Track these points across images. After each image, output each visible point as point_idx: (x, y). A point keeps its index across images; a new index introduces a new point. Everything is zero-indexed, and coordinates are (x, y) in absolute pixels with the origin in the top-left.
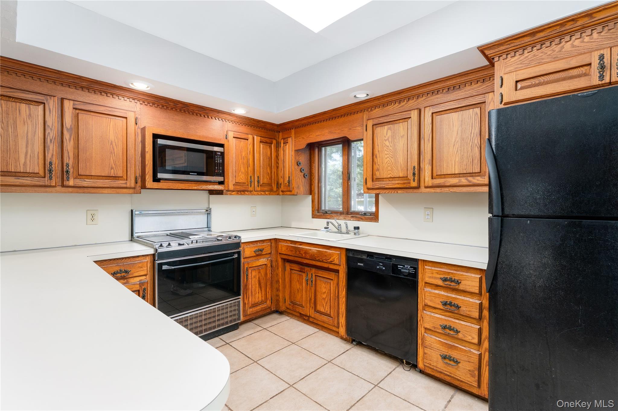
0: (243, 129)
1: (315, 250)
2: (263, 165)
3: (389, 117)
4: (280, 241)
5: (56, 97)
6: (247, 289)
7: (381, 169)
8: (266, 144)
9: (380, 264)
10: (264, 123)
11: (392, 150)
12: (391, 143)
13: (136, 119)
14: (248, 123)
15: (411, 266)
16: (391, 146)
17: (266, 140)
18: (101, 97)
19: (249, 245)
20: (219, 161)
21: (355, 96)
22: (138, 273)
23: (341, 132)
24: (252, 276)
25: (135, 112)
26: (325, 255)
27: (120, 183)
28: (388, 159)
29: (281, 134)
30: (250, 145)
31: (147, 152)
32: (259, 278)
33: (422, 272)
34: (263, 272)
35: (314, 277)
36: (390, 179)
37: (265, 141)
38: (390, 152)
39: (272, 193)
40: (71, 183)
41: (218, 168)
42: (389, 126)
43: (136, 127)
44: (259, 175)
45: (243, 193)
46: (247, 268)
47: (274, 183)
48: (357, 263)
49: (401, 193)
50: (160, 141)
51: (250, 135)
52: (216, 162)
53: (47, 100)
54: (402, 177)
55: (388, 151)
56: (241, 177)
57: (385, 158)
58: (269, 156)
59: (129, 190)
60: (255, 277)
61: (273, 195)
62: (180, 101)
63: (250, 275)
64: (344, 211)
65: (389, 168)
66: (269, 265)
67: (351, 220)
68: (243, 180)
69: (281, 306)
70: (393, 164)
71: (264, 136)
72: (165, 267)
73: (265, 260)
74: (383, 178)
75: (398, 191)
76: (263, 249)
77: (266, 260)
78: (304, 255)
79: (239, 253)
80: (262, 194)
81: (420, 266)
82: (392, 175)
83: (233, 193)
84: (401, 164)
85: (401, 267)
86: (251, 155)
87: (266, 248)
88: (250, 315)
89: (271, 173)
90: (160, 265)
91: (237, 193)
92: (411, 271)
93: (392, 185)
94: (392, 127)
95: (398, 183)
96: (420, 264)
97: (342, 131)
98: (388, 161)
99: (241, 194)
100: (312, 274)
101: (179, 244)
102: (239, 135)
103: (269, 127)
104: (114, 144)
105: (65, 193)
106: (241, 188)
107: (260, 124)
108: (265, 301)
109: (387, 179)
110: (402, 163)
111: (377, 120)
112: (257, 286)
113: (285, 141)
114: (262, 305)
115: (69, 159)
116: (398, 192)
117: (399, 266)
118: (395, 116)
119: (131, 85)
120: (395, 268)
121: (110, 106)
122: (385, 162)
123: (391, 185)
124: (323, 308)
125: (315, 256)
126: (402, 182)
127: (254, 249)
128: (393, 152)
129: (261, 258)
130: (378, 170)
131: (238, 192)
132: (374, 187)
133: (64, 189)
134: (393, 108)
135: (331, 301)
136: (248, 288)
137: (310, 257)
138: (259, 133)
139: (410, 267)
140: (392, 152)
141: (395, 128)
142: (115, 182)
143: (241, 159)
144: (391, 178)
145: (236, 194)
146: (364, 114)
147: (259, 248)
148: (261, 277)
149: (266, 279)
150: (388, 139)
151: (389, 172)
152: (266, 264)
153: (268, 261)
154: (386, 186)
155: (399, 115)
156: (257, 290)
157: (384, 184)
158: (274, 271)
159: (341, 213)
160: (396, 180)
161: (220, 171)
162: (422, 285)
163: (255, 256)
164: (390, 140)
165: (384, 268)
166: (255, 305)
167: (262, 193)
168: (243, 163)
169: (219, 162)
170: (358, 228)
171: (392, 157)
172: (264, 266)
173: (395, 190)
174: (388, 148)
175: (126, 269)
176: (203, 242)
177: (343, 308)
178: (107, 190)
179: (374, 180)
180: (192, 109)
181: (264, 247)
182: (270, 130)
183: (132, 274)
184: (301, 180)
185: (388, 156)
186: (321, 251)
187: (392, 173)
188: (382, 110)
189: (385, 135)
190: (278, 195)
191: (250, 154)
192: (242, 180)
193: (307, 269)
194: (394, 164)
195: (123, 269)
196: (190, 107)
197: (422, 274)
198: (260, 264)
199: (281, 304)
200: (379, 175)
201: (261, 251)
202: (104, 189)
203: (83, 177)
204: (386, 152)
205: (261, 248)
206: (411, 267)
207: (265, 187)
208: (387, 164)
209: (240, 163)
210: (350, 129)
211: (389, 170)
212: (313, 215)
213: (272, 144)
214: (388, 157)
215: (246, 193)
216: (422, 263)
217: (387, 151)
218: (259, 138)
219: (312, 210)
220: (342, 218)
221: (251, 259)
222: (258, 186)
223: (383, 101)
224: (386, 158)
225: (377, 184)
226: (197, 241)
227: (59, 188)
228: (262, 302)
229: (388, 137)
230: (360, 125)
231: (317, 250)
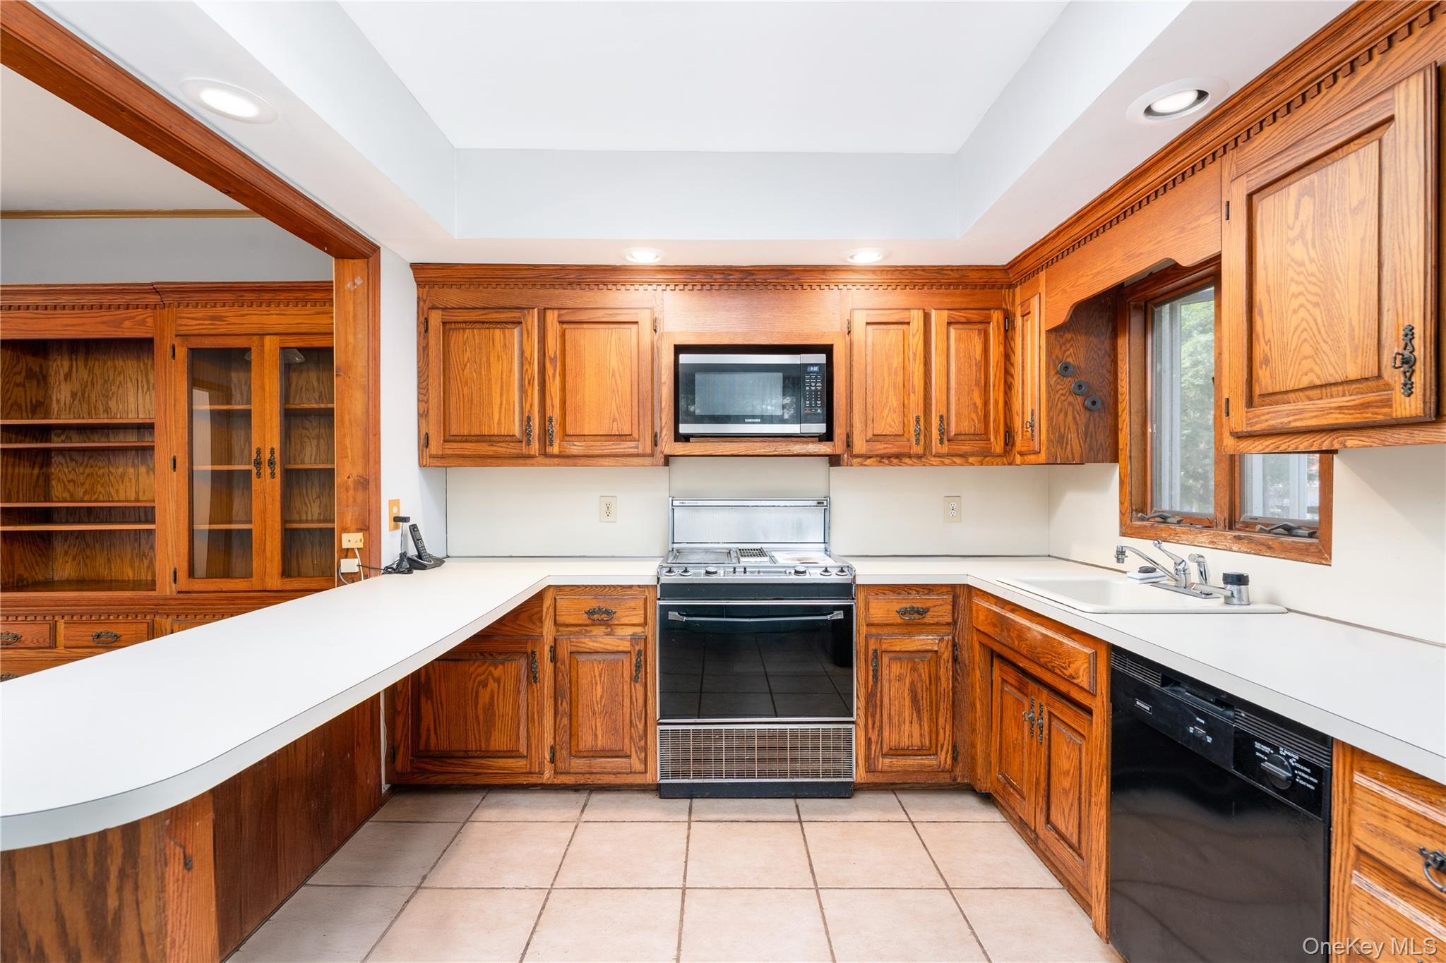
0: (898, 298)
1: (1038, 632)
2: (958, 383)
3: (1303, 147)
4: (977, 595)
5: (536, 310)
6: (876, 704)
7: (1275, 355)
8: (969, 326)
9: (1198, 719)
10: (958, 270)
11: (1318, 274)
12: (1314, 246)
13: (655, 321)
14: (909, 281)
15: (1305, 757)
16: (1312, 261)
17: (965, 315)
18: (599, 293)
19: (884, 593)
20: (815, 386)
21: (1149, 111)
22: (629, 618)
23: (1155, 247)
24: (892, 674)
25: (652, 309)
26: (1059, 654)
27: (627, 447)
28: (1302, 313)
29: (1018, 290)
30: (914, 335)
31: (665, 383)
32: (912, 683)
33: (1347, 795)
34: (924, 671)
35: (1046, 716)
36: (1309, 393)
37: (963, 320)
38: (1310, 282)
39: (987, 459)
40: (555, 449)
41: (810, 404)
42: (1306, 181)
43: (656, 338)
44: (945, 411)
45: (895, 461)
46: (875, 651)
47: (997, 432)
48: (1134, 698)
49: (1359, 447)
50: (685, 359)
51: (916, 311)
52: (807, 388)
53: (524, 316)
54: (1357, 381)
55: (1302, 283)
56: (889, 420)
57: (1290, 313)
58: (978, 357)
59: (642, 459)
60: (900, 678)
61: (993, 465)
62: (732, 266)
63: (885, 672)
64: (1219, 515)
65: (1307, 350)
66: (946, 655)
67: (1231, 550)
68: (893, 428)
69: (979, 777)
70: (1320, 333)
71: (964, 306)
72: (673, 615)
73: (932, 640)
74: (1287, 392)
75: (1345, 441)
76: (926, 610)
77: (937, 641)
78: (1016, 642)
79: (848, 610)
80: (955, 463)
81: (1338, 768)
82: (1317, 374)
83: (868, 462)
84: (1351, 325)
85: (1267, 750)
86: (918, 361)
87: (936, 609)
88: (881, 772)
89: (986, 403)
90: (664, 610)
91: (880, 462)
92: (1302, 778)
93: (1316, 416)
94: (1316, 181)
95: (1340, 408)
96: (1338, 761)
97: (1158, 242)
98: (1303, 319)
99: (891, 464)
100: (1041, 706)
101: (708, 573)
102: (883, 315)
103: (977, 280)
104: (617, 374)
105: (550, 465)
106: (887, 448)
107: (946, 277)
108: (934, 749)
109: (1301, 394)
110: (1355, 323)
111: (1262, 172)
112: (907, 702)
113: (1024, 308)
114: (922, 759)
115: (554, 412)
116: (1349, 443)
117: (1258, 745)
118: (1327, 132)
119: (628, 258)
120: (1243, 746)
121: (614, 306)
122: (1292, 331)
123: (1312, 418)
124: (1063, 819)
125: (1039, 649)
126: (1357, 399)
127: (898, 607)
128: (1319, 280)
129: (920, 633)
130: (1266, 361)
131: (883, 458)
132: (1255, 428)
133: (547, 461)
134: (1325, 105)
135: (1083, 808)
136: (878, 703)
137: (1027, 651)
138: (946, 300)
139: (1298, 761)
140: (1315, 284)
141: (1327, 181)
142: (619, 444)
143: (890, 374)
144: (1315, 387)
145: (876, 464)
146: (1224, 162)
147: (915, 605)
148: (919, 684)
149: (937, 691)
150: (1302, 236)
151: (1307, 364)
152: (936, 652)
153: (943, 645)
154: (1295, 420)
155: (1342, 125)
156: (907, 713)
157: (1288, 416)
158: (965, 675)
159: (1209, 524)
160: (1334, 393)
161: (816, 410)
162: (1348, 853)
163: (899, 625)
164: (1309, 235)
165: (1209, 740)
166: (899, 752)
167: (958, 460)
168: (895, 384)
169: (813, 388)
170: (1240, 580)
171: (1316, 305)
172: (929, 655)
173: (1334, 435)
174: (1302, 269)
175: (608, 608)
176: (759, 572)
177: (1101, 839)
178: (608, 460)
179: (1256, 399)
180: (762, 277)
181: (929, 604)
182: (983, 287)
183: (619, 618)
184: (1074, 418)
185: (1301, 300)
186: (1051, 638)
187: (1317, 369)
188: (1284, 126)
189: (1291, 221)
190: (1010, 464)
191: (915, 360)
192: (890, 429)
193: (1032, 686)
194: (1323, 332)
195: (603, 605)
196: (757, 275)
197: (1346, 806)
198: (915, 648)
199: (980, 772)
200: (1269, 381)
201: (918, 612)
202: (604, 459)
203: (573, 438)
204: (1294, 288)
205: (919, 605)
206: (1300, 761)
207: (963, 445)
208: (1299, 331)
209: (886, 385)
210: (1182, 230)
211: (1306, 358)
212: (1124, 528)
213: (989, 323)
214: (1301, 306)
215: (907, 460)
216: (1344, 755)
217: (1298, 283)
218: (945, 313)
219: (1121, 511)
220: (1203, 540)
221: (890, 630)
222: (941, 442)
223: (1282, 88)
224: (1295, 311)
225: (1263, 415)
226: (745, 569)
227: (541, 459)
228: (920, 752)
229: (1302, 226)
230: (1211, 209)
231: (1042, 634)
